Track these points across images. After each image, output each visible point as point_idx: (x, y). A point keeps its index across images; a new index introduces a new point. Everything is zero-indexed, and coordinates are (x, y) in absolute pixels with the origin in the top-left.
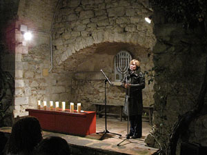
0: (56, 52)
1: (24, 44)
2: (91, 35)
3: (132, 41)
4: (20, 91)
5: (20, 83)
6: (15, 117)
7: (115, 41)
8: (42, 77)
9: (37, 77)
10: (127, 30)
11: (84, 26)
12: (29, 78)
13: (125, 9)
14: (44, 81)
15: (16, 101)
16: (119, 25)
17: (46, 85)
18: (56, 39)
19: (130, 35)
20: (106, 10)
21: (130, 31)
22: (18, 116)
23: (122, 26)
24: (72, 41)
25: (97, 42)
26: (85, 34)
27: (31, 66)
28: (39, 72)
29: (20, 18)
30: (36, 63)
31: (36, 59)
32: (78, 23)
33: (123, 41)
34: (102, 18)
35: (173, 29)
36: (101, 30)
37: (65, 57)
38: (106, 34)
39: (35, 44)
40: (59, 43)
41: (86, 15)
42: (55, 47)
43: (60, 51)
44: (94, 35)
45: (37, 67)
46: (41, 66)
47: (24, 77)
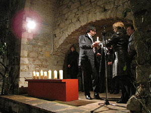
0: (55, 39)
1: (29, 31)
2: (79, 20)
3: (112, 16)
4: (25, 66)
5: (25, 61)
6: (20, 87)
7: (98, 19)
8: (44, 58)
9: (40, 57)
10: (107, 8)
11: (74, 15)
12: (33, 58)
14: (46, 61)
15: (20, 74)
16: (100, 6)
17: (48, 64)
18: (55, 29)
19: (110, 12)
21: (109, 8)
22: (22, 87)
23: (102, 6)
24: (65, 28)
25: (83, 24)
26: (74, 20)
27: (35, 48)
28: (42, 53)
29: (26, 13)
30: (39, 46)
31: (39, 44)
32: (69, 13)
33: (104, 18)
34: (86, 4)
36: (85, 14)
37: (61, 42)
38: (90, 15)
39: (39, 33)
40: (57, 32)
42: (55, 35)
43: (58, 38)
44: (81, 19)
45: (40, 50)
46: (44, 49)
47: (28, 56)
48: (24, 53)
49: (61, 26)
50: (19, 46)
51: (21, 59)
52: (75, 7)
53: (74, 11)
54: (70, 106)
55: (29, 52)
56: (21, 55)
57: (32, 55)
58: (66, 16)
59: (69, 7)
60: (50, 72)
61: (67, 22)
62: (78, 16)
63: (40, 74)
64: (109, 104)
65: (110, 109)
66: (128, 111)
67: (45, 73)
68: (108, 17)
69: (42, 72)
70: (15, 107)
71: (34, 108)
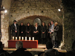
0: (12, 18)
5: (2, 30)
7: (39, 15)
10: (44, 12)
11: (26, 9)
12: (4, 28)
13: (43, 4)
16: (41, 10)
20: (35, 4)
24: (20, 14)
25: (32, 15)
26: (26, 12)
30: (6, 22)
32: (23, 7)
33: (42, 15)
34: (34, 6)
35: (70, 14)
38: (35, 12)
40: (14, 15)
41: (27, 5)
43: (14, 18)
48: (2, 26)
62: (29, 10)
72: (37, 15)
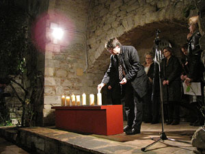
0: (90, 51)
2: (121, 24)
3: (167, 17)
4: (51, 89)
5: (50, 81)
6: (45, 116)
7: (147, 22)
8: (76, 77)
9: (71, 76)
10: (159, 6)
11: (114, 17)
14: (79, 81)
16: (150, 4)
17: (81, 85)
19: (164, 11)
21: (163, 5)
23: (153, 4)
24: (103, 35)
26: (115, 24)
27: (63, 65)
28: (72, 71)
29: (51, 17)
30: (69, 61)
31: (69, 58)
32: (108, 16)
33: (156, 20)
34: (131, 2)
36: (130, 15)
37: (98, 55)
38: (137, 18)
42: (90, 46)
43: (93, 49)
44: (124, 23)
45: (70, 66)
46: (75, 65)
47: (55, 75)
48: (49, 71)
49: (98, 32)
50: (43, 61)
51: (45, 79)
52: (115, 7)
53: (114, 13)
54: (112, 142)
55: (56, 70)
56: (45, 73)
57: (59, 73)
58: (104, 19)
59: (107, 7)
60: (84, 96)
61: (106, 28)
62: (120, 18)
63: (71, 99)
64: (166, 139)
65: (168, 146)
66: (194, 149)
67: (78, 97)
68: (161, 18)
69: (73, 96)
70: (40, 143)
71: (65, 144)
72: (142, 24)
